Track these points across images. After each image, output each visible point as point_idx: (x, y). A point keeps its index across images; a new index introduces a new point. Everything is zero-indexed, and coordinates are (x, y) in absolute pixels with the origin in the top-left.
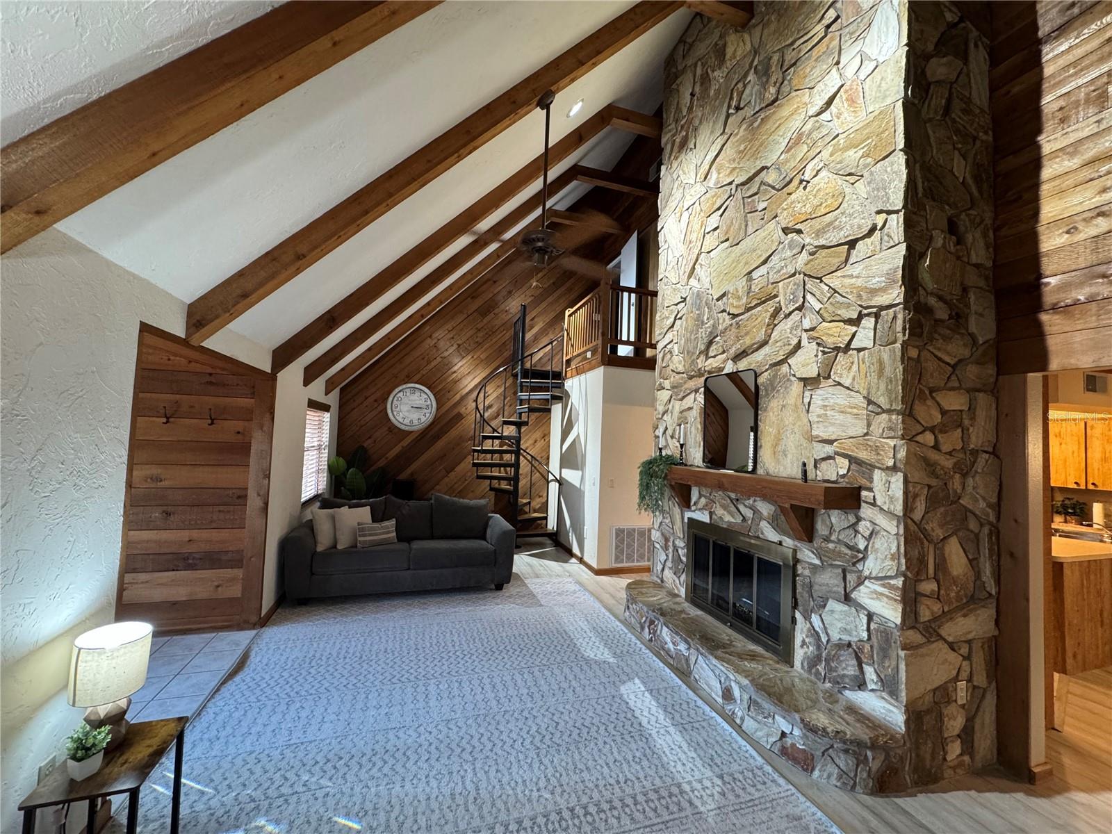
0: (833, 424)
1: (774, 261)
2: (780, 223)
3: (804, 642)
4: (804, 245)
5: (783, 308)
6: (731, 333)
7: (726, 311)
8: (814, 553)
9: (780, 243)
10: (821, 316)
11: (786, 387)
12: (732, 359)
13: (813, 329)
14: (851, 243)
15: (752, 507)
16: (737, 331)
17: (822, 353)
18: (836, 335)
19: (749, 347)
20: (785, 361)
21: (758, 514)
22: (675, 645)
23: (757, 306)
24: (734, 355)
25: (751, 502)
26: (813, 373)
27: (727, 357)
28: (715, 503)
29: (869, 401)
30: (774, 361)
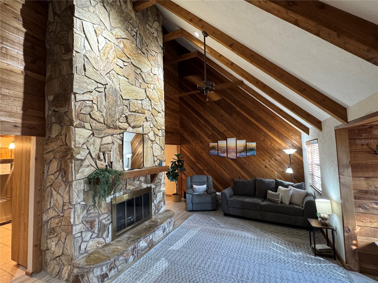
0: (157, 152)
1: (144, 102)
2: (146, 93)
3: (153, 209)
4: (151, 105)
5: (147, 119)
6: (132, 117)
7: (127, 107)
8: (154, 185)
9: (146, 99)
10: (154, 126)
11: (147, 142)
12: (131, 127)
13: (152, 128)
14: (159, 112)
15: (138, 180)
16: (134, 118)
17: (154, 135)
18: (157, 132)
19: (138, 125)
20: (147, 134)
21: (141, 182)
22: (147, 241)
23: (141, 113)
24: (132, 126)
25: (138, 179)
26: (154, 139)
27: (130, 125)
28: (126, 185)
29: (161, 148)
30: (145, 133)
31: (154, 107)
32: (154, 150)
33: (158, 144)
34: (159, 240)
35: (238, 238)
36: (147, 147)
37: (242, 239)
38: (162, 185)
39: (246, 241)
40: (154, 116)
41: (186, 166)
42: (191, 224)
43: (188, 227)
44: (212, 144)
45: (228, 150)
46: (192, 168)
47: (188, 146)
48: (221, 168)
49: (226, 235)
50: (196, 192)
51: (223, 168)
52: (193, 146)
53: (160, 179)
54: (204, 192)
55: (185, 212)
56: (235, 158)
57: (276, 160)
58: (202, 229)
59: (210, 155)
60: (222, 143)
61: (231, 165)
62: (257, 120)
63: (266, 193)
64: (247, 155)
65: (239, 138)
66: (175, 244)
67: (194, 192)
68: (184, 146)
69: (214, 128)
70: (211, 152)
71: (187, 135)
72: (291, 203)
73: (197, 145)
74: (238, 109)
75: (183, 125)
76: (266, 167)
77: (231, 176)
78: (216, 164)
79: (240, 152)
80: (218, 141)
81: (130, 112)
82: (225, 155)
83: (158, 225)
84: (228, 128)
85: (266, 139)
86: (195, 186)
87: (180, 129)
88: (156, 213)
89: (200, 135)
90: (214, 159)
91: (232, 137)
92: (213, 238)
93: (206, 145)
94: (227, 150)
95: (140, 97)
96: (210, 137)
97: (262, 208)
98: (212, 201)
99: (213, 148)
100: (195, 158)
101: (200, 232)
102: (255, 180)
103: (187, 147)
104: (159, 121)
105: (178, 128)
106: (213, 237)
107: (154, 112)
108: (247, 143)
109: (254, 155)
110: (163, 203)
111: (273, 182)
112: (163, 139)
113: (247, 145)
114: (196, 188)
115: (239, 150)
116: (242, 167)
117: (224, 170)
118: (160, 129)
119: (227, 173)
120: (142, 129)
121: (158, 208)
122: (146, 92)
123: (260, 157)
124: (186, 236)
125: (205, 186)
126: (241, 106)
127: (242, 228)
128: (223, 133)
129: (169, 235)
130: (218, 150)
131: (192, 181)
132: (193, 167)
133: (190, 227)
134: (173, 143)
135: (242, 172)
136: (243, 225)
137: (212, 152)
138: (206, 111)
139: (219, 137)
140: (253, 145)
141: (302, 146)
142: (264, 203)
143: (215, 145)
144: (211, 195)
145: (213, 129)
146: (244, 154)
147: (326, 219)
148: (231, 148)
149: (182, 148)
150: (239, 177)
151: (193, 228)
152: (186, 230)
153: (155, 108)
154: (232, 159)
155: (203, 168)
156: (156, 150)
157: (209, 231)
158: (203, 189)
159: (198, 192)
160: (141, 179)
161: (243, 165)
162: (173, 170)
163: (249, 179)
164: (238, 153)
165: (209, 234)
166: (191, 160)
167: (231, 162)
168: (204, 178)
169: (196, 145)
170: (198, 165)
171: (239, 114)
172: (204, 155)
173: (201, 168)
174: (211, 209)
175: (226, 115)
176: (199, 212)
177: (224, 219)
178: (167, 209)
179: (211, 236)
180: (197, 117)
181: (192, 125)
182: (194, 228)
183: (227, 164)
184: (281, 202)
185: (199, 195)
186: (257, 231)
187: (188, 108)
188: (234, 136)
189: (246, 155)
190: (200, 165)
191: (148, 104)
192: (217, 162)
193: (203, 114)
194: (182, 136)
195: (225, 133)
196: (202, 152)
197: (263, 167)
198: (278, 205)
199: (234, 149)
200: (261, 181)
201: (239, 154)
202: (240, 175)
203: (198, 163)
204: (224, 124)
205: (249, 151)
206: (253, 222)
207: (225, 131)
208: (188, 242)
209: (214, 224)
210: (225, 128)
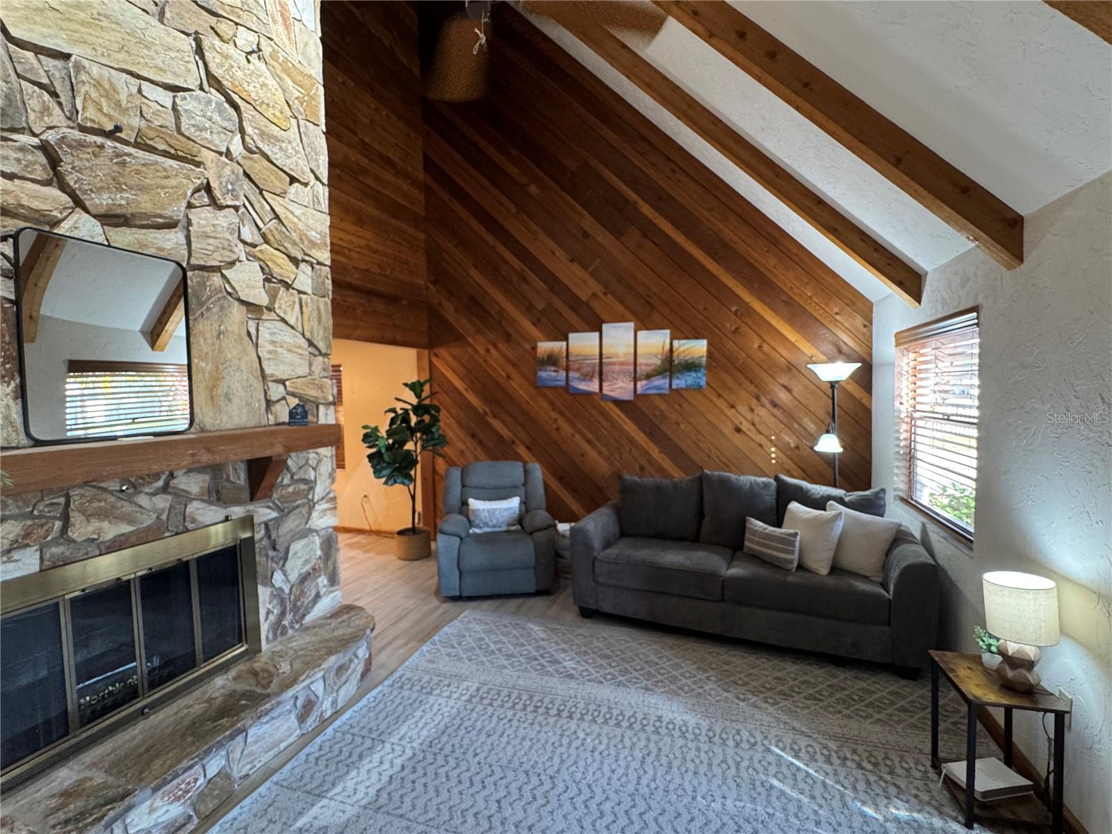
0: (283, 363)
1: (187, 103)
2: (202, 57)
3: (269, 612)
4: (242, 131)
5: (217, 193)
6: (99, 161)
7: (54, 94)
8: (269, 507)
9: (201, 88)
10: (264, 236)
11: (222, 308)
12: (95, 216)
13: (255, 246)
14: (293, 180)
15: (165, 489)
16: (115, 168)
17: (266, 280)
18: (283, 267)
19: (146, 216)
20: (217, 269)
21: (183, 498)
22: (187, 792)
23: (166, 154)
24: (102, 211)
25: (160, 483)
26: (264, 300)
27: (79, 203)
28: (66, 519)
29: (311, 344)
30: (202, 263)
31: (261, 145)
32: (270, 352)
33: (292, 327)
34: (273, 765)
35: (629, 733)
36: (220, 333)
37: (648, 740)
38: (317, 507)
39: (663, 752)
40: (261, 191)
41: (447, 424)
42: (444, 665)
43: (426, 678)
44: (545, 347)
45: (605, 369)
46: (473, 436)
47: (456, 351)
48: (578, 437)
49: (582, 719)
50: (477, 526)
51: (583, 435)
52: (476, 351)
53: (306, 481)
54: (509, 525)
55: (435, 602)
56: (628, 396)
57: (775, 405)
58: (485, 689)
59: (538, 387)
60: (583, 343)
61: (613, 423)
62: (713, 255)
63: (742, 528)
64: (674, 387)
65: (645, 322)
66: (338, 789)
67: (471, 524)
68: (442, 351)
69: (554, 284)
70: (543, 374)
71: (456, 310)
72: (835, 569)
73: (492, 350)
74: (646, 209)
75: (439, 274)
76: (738, 430)
77: (611, 464)
78: (561, 422)
79: (648, 377)
80: (571, 336)
81: (83, 129)
82: (593, 386)
83: (268, 696)
84: (606, 285)
85: (744, 329)
86: (474, 504)
87: (427, 288)
88: (285, 627)
89: (501, 311)
90: (551, 403)
91: (621, 319)
92: (523, 739)
93: (526, 351)
94: (601, 370)
95: (164, 71)
96: (539, 320)
97: (729, 592)
98: (537, 559)
99: (551, 360)
100: (486, 400)
101: (469, 707)
102: (701, 480)
103: (455, 358)
104: (295, 220)
105: (422, 283)
106: (522, 732)
107: (258, 167)
108: (676, 343)
109: (699, 388)
110: (323, 581)
111: (766, 485)
112: (322, 307)
113: (674, 349)
114: (478, 510)
115: (643, 367)
116: (654, 433)
117: (589, 441)
118: (303, 261)
119: (600, 453)
120: (183, 241)
121: (295, 605)
122: (199, 51)
123: (719, 396)
124: (403, 729)
125: (514, 503)
126: (660, 200)
127: (649, 676)
128: (587, 304)
129: (330, 730)
130: (567, 369)
131: (468, 482)
132: (477, 430)
133: (436, 679)
134: (398, 337)
135: (654, 451)
136: (653, 657)
137: (547, 374)
138: (524, 217)
139: (573, 318)
140: (697, 348)
141: (871, 355)
142: (736, 571)
143: (556, 351)
144: (536, 535)
145: (552, 289)
146: (661, 382)
147: (1030, 665)
148: (614, 360)
149: (435, 360)
150: (642, 468)
151: (446, 682)
152: (415, 695)
153: (269, 153)
154: (618, 403)
155: (515, 435)
156: (279, 350)
157: (513, 697)
158: (506, 513)
159: (486, 524)
160: (182, 487)
161: (657, 422)
162: (394, 443)
163: (677, 475)
164: (640, 380)
165: (510, 714)
166: (469, 406)
167: (616, 412)
168: (514, 471)
169: (488, 351)
170: (497, 424)
171: (649, 231)
172: (518, 386)
173: (505, 432)
174: (532, 589)
175: (603, 237)
176: (486, 604)
177: (580, 631)
178: (347, 602)
179: (515, 723)
180: (491, 239)
181: (473, 272)
182: (449, 686)
183: (601, 419)
184: (801, 567)
185: (490, 539)
186: (707, 688)
187: (457, 207)
188: (628, 314)
189: (671, 385)
190: (503, 422)
191: (216, 117)
192: (562, 414)
193: (514, 228)
194: (435, 316)
195: (594, 304)
196: (509, 377)
197: (728, 430)
198: (790, 579)
199: (628, 364)
200: (724, 483)
201: (644, 382)
202: (644, 463)
203: (495, 416)
204: (590, 269)
205: (679, 371)
206: (691, 644)
207: (594, 294)
208: (403, 768)
209: (536, 659)
210: (596, 287)
